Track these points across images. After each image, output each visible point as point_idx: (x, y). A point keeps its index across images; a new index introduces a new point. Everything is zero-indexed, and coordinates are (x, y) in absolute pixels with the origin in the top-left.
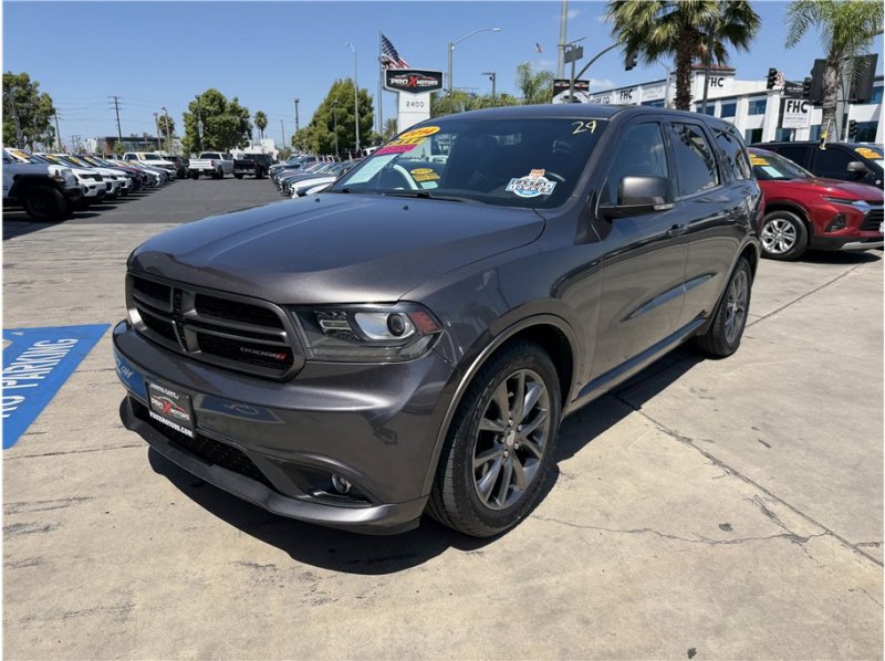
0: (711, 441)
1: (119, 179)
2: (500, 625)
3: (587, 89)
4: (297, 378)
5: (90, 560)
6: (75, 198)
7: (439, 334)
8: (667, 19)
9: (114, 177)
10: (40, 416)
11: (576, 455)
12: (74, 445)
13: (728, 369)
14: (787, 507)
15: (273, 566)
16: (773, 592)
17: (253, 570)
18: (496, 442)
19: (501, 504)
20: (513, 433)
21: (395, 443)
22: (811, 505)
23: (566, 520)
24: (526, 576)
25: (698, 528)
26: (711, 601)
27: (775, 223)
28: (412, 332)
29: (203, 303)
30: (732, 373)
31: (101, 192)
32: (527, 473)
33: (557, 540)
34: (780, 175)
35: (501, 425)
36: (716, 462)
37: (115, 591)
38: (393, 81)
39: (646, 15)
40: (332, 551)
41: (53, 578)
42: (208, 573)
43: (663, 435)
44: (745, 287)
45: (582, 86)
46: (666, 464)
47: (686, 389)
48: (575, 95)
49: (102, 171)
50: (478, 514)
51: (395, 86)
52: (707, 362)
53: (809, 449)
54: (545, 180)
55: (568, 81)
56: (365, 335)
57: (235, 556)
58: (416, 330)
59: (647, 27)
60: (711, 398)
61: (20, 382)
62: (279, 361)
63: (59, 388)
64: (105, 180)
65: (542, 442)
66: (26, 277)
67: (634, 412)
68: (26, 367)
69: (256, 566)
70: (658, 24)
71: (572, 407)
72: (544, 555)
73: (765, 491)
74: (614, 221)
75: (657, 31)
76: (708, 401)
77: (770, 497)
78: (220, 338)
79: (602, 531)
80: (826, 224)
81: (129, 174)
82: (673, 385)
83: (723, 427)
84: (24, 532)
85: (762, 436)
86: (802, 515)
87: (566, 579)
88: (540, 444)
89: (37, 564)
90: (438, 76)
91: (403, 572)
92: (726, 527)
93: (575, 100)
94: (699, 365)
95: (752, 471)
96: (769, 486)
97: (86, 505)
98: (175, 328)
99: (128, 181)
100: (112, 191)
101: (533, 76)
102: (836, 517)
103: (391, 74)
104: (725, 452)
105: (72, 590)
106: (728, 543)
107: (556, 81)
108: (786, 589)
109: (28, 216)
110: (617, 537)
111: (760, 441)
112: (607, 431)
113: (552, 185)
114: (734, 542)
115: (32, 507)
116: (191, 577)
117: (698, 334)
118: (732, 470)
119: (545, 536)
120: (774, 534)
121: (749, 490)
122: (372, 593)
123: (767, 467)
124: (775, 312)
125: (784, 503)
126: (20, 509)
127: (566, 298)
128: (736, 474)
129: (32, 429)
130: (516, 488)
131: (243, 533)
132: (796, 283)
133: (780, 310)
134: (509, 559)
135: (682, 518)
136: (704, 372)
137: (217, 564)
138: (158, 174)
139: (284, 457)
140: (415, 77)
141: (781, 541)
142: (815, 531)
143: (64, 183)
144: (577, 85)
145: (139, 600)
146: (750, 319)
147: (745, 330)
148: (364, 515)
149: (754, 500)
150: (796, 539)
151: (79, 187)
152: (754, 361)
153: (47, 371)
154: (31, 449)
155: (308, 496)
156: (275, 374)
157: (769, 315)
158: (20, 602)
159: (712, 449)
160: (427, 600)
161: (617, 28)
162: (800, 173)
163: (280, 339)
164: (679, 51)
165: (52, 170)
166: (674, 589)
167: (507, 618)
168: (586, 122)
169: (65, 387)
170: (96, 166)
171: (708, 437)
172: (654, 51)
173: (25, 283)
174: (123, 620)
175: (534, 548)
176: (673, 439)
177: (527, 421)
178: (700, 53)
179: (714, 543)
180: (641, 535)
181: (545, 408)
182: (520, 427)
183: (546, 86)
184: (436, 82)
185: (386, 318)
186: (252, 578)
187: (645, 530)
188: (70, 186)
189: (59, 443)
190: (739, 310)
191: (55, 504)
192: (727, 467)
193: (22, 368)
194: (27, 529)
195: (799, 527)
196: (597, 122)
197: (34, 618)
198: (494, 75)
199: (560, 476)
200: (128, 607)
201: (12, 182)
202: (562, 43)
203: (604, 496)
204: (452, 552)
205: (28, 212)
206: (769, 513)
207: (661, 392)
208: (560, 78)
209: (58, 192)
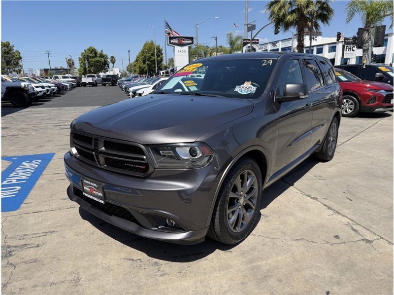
0: (326, 199)
1: (52, 88)
2: (243, 283)
3: (258, 43)
4: (151, 176)
5: (59, 259)
6: (33, 97)
7: (212, 156)
8: (293, 12)
9: (50, 87)
10: (29, 195)
11: (268, 206)
12: (46, 208)
13: (330, 166)
15: (140, 259)
16: (360, 265)
17: (131, 262)
18: (236, 202)
19: (239, 230)
20: (243, 198)
21: (190, 203)
22: (373, 226)
23: (266, 236)
24: (251, 261)
25: (324, 237)
26: (334, 270)
27: (345, 101)
28: (201, 155)
29: (107, 144)
30: (332, 168)
31: (44, 94)
32: (249, 215)
33: (264, 245)
34: (346, 80)
35: (238, 195)
36: (329, 208)
37: (72, 273)
38: (172, 41)
39: (283, 10)
40: (165, 252)
41: (43, 268)
42: (112, 263)
43: (306, 197)
44: (336, 130)
45: (256, 42)
46: (308, 210)
47: (312, 176)
48: (253, 46)
49: (45, 84)
50: (229, 234)
51: (173, 43)
52: (320, 164)
53: (369, 201)
54: (252, 86)
55: (249, 40)
56: (180, 157)
57: (123, 255)
58: (203, 154)
59: (284, 16)
60: (324, 180)
61: (18, 180)
62: (142, 169)
63: (35, 183)
64: (46, 88)
65: (255, 201)
66: (15, 133)
67: (291, 187)
68: (20, 173)
69: (133, 260)
70: (289, 14)
71: (266, 185)
72: (258, 252)
73: (352, 220)
74: (282, 103)
75: (288, 17)
76: (322, 181)
77: (354, 223)
78: (115, 159)
79: (283, 240)
80: (367, 101)
81: (56, 85)
82: (307, 174)
83: (331, 192)
84: (28, 248)
85: (348, 196)
86: (370, 231)
87: (269, 262)
88: (254, 202)
89: (35, 262)
90: (192, 39)
91: (197, 261)
92: (337, 237)
93: (254, 50)
94: (317, 165)
95: (346, 212)
96: (354, 218)
97: (54, 235)
98: (95, 156)
99: (56, 88)
100: (49, 93)
101: (234, 38)
102: (384, 231)
103: (171, 38)
104: (333, 204)
105: (52, 273)
106: (338, 244)
107: (244, 40)
108: (366, 263)
109: (12, 105)
110: (290, 242)
111: (348, 198)
112: (280, 196)
113: (255, 88)
114: (341, 243)
115: (30, 236)
116: (105, 266)
117: (316, 151)
118: (336, 211)
119: (258, 243)
120: (358, 239)
121: (345, 220)
122: (185, 271)
123: (352, 210)
124: (348, 140)
125: (361, 226)
126: (25, 237)
127: (263, 138)
128: (338, 213)
129: (26, 201)
130: (244, 222)
131: (125, 245)
132: (356, 127)
133: (350, 139)
134: (243, 254)
135: (317, 233)
136: (319, 168)
137: (115, 259)
138: (68, 85)
139: (146, 211)
140: (181, 39)
141: (361, 242)
142: (376, 237)
143: (28, 90)
144: (254, 41)
145: (83, 277)
146: (338, 144)
147: (336, 148)
148: (181, 236)
149: (348, 224)
150: (368, 241)
151: (35, 92)
152: (340, 163)
153: (30, 175)
154: (26, 210)
155: (156, 228)
156: (141, 175)
157: (345, 142)
158: (30, 279)
159: (327, 202)
160: (210, 273)
161: (271, 16)
162: (355, 78)
163: (143, 159)
164: (298, 26)
165: (23, 84)
166: (317, 265)
167: (246, 280)
168: (267, 60)
169: (38, 182)
170: (41, 82)
171: (325, 197)
172: (287, 26)
173: (14, 135)
174: (77, 286)
175: (254, 249)
176: (309, 198)
177: (248, 193)
178: (308, 26)
179: (332, 244)
180: (300, 242)
181: (256, 187)
182: (246, 195)
183: (239, 42)
184: (191, 42)
185: (189, 149)
186: (131, 265)
187: (302, 239)
188: (31, 91)
189: (39, 207)
190: (333, 140)
191: (41, 234)
192: (334, 210)
193: (18, 174)
194: (29, 246)
195: (369, 236)
196: (272, 60)
197: (37, 286)
198: (216, 38)
199: (262, 216)
200: (78, 280)
201: (5, 90)
202: (246, 23)
203: (282, 224)
204: (218, 252)
205: (12, 103)
206: (354, 230)
207: (302, 178)
208: (246, 39)
209: (26, 94)
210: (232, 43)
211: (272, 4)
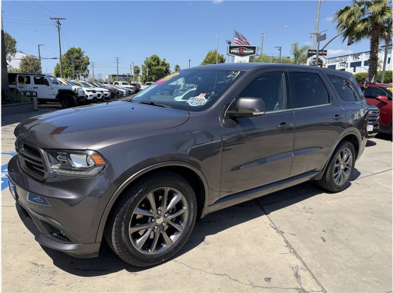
0: (294, 235)
1: (105, 93)
3: (326, 55)
6: (82, 100)
7: (106, 166)
8: (364, 21)
9: (102, 92)
14: (310, 274)
15: (43, 265)
17: (34, 266)
18: (149, 221)
19: (151, 252)
20: (161, 217)
22: (325, 275)
23: (189, 264)
25: (252, 278)
28: (94, 164)
30: (333, 201)
31: (95, 98)
33: (177, 273)
35: (152, 213)
36: (288, 246)
38: (232, 51)
39: (353, 18)
42: (15, 264)
43: (271, 228)
45: (323, 53)
46: (261, 243)
47: (301, 207)
48: (319, 57)
49: (96, 89)
51: (233, 53)
52: (324, 194)
53: (346, 246)
55: (315, 51)
56: (74, 164)
57: (32, 259)
59: (354, 24)
60: (312, 213)
62: (43, 173)
64: (97, 93)
67: (265, 216)
69: (37, 264)
70: (360, 23)
72: (165, 279)
73: (304, 264)
75: (359, 26)
76: (309, 214)
77: (305, 268)
79: (202, 272)
81: (110, 90)
82: (296, 204)
83: (307, 228)
85: (325, 235)
86: (316, 279)
88: (182, 224)
90: (254, 48)
92: (268, 279)
93: (320, 62)
94: (318, 195)
95: (305, 254)
96: (308, 261)
99: (109, 94)
100: (100, 98)
101: (299, 48)
102: (334, 283)
103: (231, 48)
104: (297, 241)
106: (263, 288)
107: (310, 51)
109: (62, 107)
110: (208, 276)
111: (322, 238)
113: (206, 101)
114: (267, 288)
118: (294, 251)
119: (173, 271)
120: (292, 287)
121: (296, 262)
122: (74, 285)
123: (315, 252)
124: (383, 172)
125: (310, 272)
128: (295, 253)
133: (387, 171)
134: (147, 279)
135: (248, 272)
137: (21, 261)
138: (125, 91)
140: (242, 49)
141: (293, 291)
142: (316, 289)
143: (77, 94)
144: (320, 53)
148: (69, 247)
149: (294, 268)
150: (303, 291)
151: (84, 95)
152: (350, 196)
155: (50, 236)
156: (41, 179)
157: (378, 173)
159: (291, 239)
161: (339, 25)
163: (42, 163)
164: (372, 36)
165: (74, 88)
168: (235, 71)
170: (97, 87)
171: (294, 233)
172: (359, 36)
175: (162, 276)
176: (274, 231)
178: (384, 37)
179: (255, 287)
180: (220, 277)
181: (185, 207)
182: (166, 215)
183: (305, 53)
184: (253, 52)
186: (31, 269)
187: (225, 274)
188: (80, 95)
192: (293, 249)
195: (309, 285)
196: (241, 72)
198: (281, 48)
199: (203, 243)
201: (58, 92)
202: (316, 32)
203: (216, 254)
204: (124, 272)
205: (62, 105)
206: (297, 276)
207: (286, 208)
208: (312, 49)
209: (75, 97)
210: (297, 55)
211: (342, 12)
